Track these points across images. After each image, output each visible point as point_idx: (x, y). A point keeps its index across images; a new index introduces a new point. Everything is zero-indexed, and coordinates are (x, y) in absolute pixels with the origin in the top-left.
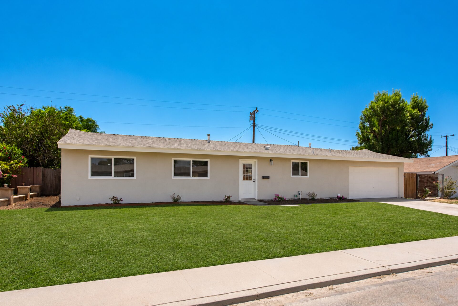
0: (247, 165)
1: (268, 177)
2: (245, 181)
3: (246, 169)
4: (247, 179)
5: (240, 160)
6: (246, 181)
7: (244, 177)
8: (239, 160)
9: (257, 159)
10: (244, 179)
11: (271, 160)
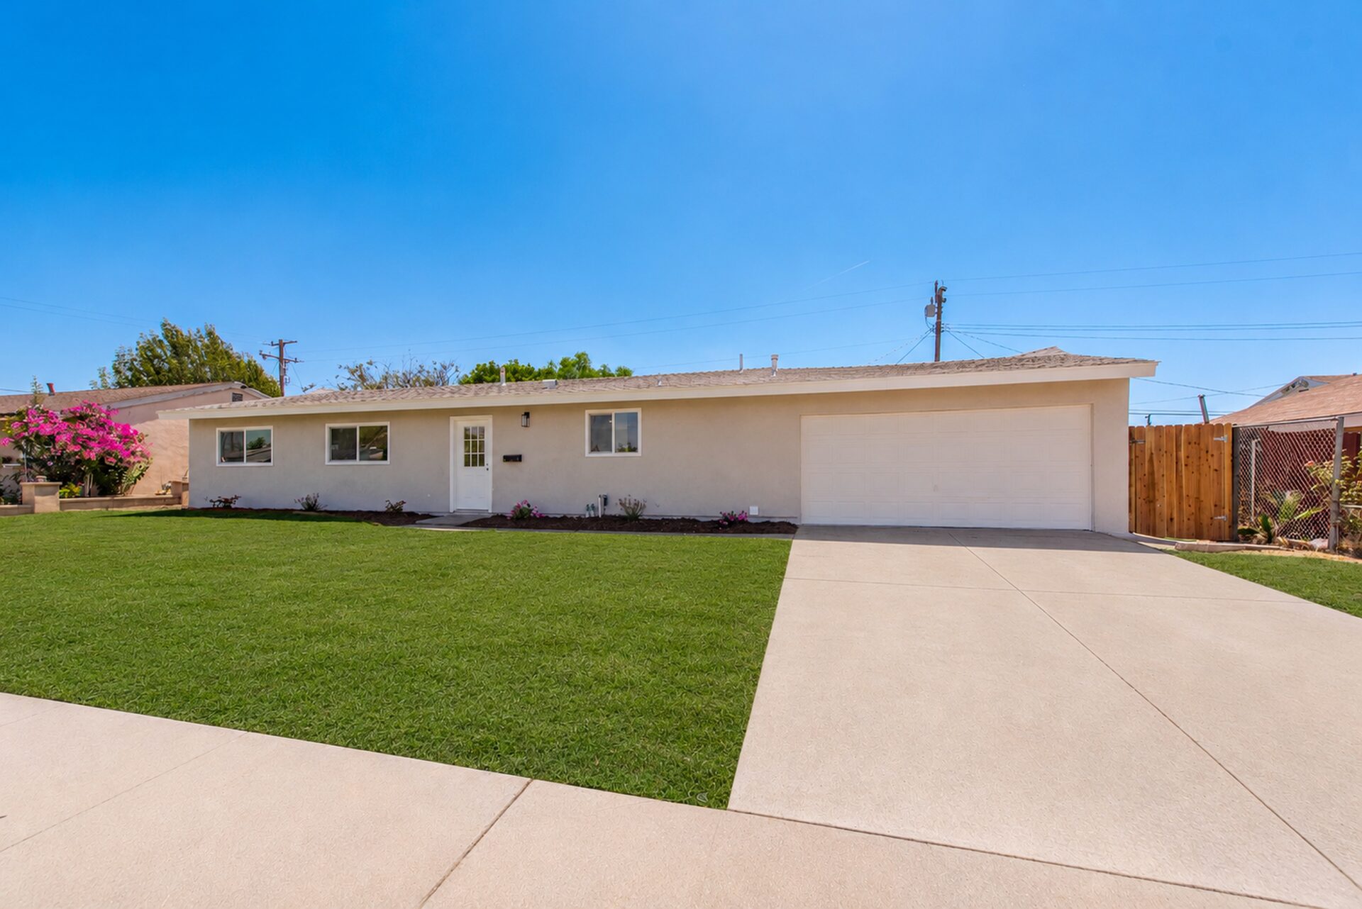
0: (474, 428)
1: (518, 458)
2: (469, 467)
3: (471, 440)
4: (474, 464)
5: (452, 419)
6: (472, 470)
7: (467, 457)
8: (449, 419)
9: (491, 414)
10: (467, 464)
11: (527, 415)
